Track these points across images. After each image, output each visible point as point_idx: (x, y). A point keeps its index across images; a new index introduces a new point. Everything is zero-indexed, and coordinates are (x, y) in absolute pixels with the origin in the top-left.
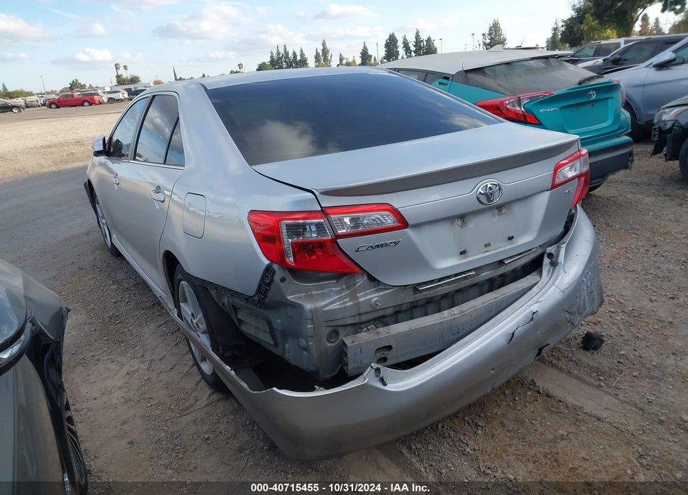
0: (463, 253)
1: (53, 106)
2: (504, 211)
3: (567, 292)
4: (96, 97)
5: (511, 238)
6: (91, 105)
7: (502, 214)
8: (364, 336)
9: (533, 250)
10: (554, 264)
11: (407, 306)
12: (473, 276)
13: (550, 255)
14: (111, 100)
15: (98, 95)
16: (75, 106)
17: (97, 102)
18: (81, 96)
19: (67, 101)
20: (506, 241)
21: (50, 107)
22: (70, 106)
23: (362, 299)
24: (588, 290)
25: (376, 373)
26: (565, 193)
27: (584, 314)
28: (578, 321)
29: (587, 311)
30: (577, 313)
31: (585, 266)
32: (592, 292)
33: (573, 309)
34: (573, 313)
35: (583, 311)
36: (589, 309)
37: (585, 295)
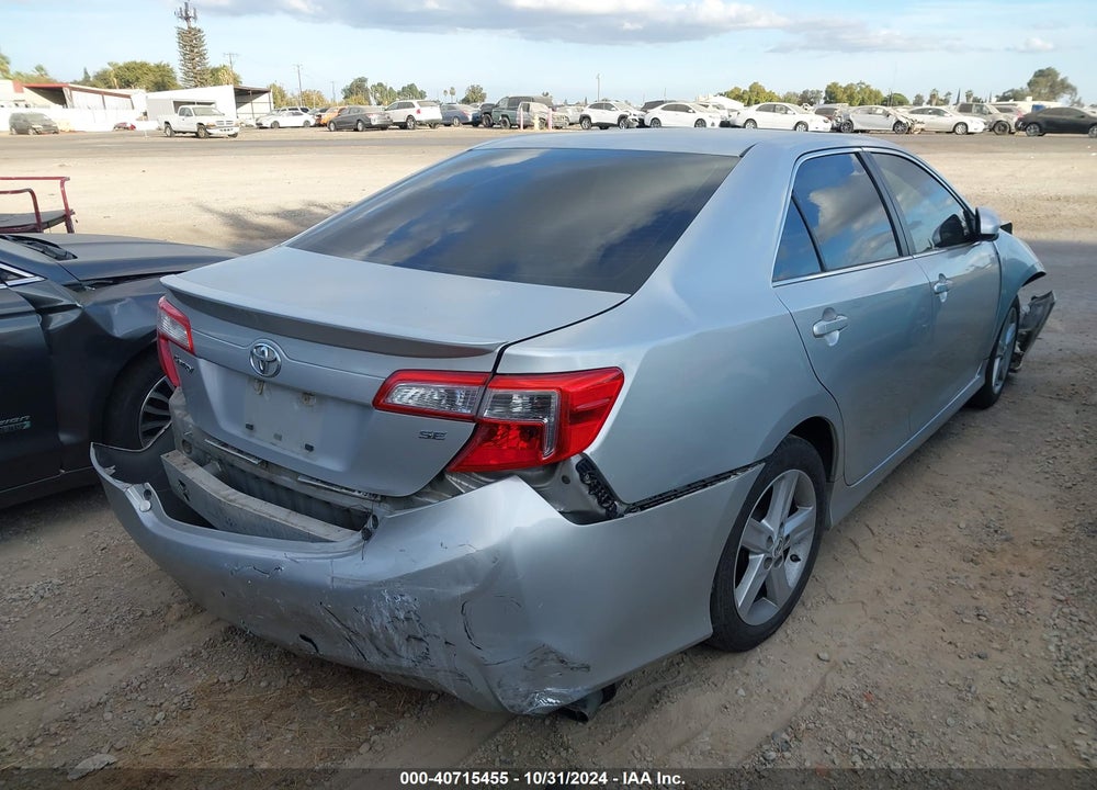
0: (250, 427)
5: (309, 448)
7: (307, 404)
8: (178, 460)
10: (368, 537)
12: (255, 466)
20: (301, 447)
23: (185, 419)
24: (398, 624)
25: (147, 494)
26: (421, 433)
27: (392, 660)
28: (375, 660)
29: (405, 663)
30: (367, 640)
31: (401, 577)
32: (421, 640)
33: (349, 624)
34: (357, 634)
35: (387, 651)
36: (412, 664)
37: (388, 625)
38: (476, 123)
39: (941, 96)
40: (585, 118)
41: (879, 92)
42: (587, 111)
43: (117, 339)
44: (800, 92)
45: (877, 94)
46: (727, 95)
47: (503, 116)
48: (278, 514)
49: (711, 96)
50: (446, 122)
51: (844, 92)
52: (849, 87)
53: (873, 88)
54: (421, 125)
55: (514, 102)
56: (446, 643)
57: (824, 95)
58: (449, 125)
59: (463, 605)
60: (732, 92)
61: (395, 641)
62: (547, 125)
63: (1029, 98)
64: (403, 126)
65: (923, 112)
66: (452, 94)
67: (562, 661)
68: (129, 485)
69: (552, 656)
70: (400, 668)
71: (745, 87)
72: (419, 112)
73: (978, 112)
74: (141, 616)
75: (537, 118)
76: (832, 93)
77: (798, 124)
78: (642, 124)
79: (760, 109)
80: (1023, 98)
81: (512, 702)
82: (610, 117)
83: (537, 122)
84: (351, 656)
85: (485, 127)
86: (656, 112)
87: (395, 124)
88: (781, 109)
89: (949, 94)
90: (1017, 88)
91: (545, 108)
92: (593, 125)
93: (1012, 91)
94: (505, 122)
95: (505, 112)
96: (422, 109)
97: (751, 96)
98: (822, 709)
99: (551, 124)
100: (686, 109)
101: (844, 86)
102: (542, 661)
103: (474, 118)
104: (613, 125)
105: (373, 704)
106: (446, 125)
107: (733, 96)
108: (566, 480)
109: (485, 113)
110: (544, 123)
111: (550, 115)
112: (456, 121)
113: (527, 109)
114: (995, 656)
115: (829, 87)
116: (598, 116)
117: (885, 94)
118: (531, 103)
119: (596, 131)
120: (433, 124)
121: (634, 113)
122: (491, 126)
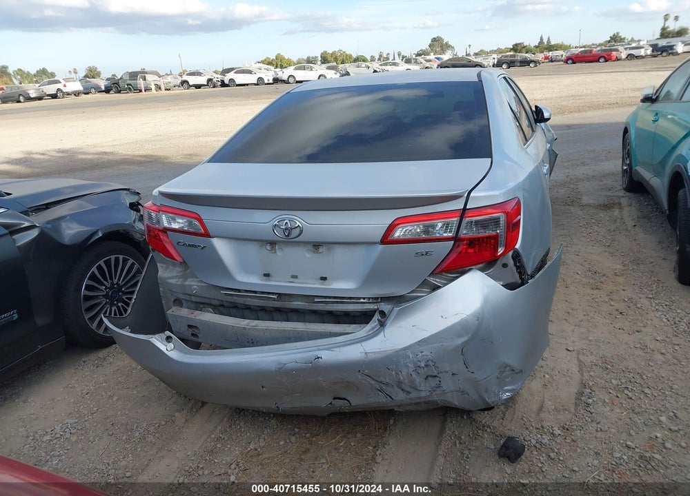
0: (267, 275)
1: (570, 62)
2: (321, 250)
3: (371, 356)
4: (614, 53)
5: (324, 279)
6: (606, 61)
7: (318, 253)
8: (184, 312)
9: (362, 300)
10: (382, 325)
11: (217, 303)
12: (274, 299)
13: (382, 313)
14: (630, 57)
15: (617, 50)
16: (592, 62)
17: (614, 58)
18: (600, 52)
19: (585, 57)
20: (317, 280)
21: (567, 63)
22: (586, 62)
23: (187, 283)
24: (420, 371)
25: (169, 339)
26: (417, 254)
27: (414, 394)
28: (400, 397)
29: (423, 394)
30: (395, 387)
31: (419, 342)
32: (435, 376)
33: (382, 379)
34: (387, 384)
35: (410, 390)
36: (428, 394)
37: (412, 373)
38: (107, 91)
39: (385, 56)
40: (184, 82)
41: (351, 55)
42: (185, 78)
43: (67, 246)
44: (305, 58)
45: (351, 56)
46: (262, 62)
47: (128, 85)
48: (299, 326)
49: (253, 64)
50: (85, 91)
51: (332, 56)
52: (334, 53)
53: (347, 53)
54: (68, 94)
55: (133, 75)
56: (453, 374)
57: (320, 59)
58: (88, 94)
59: (462, 349)
60: (265, 60)
61: (417, 382)
62: (160, 88)
63: (432, 54)
64: (54, 96)
65: (386, 64)
66: (76, 73)
67: (513, 370)
68: (152, 336)
69: (508, 368)
70: (420, 398)
71: (273, 57)
72: (65, 86)
73: (415, 62)
74: (159, 426)
75: (153, 84)
76: (324, 57)
77: (320, 76)
78: (223, 85)
79: (296, 69)
80: (428, 54)
81: (493, 399)
82: (202, 80)
83: (153, 87)
84: (379, 400)
85: (115, 93)
86: (231, 75)
87: (48, 95)
88: (308, 68)
89: (388, 54)
90: (424, 49)
91: (156, 78)
92: (191, 86)
93: (421, 50)
94: (130, 89)
95: (129, 82)
96: (67, 84)
97: (279, 63)
98: (592, 373)
99: (163, 88)
100: (250, 72)
101: (331, 52)
102: (503, 372)
103: (105, 87)
104: (204, 85)
105: (359, 435)
106: (85, 94)
107: (266, 63)
108: (505, 266)
109: (114, 84)
110: (158, 87)
111: (161, 82)
112: (93, 90)
113: (145, 79)
114: (643, 329)
115: (322, 54)
116: (193, 80)
117: (354, 56)
118: (146, 75)
119: (193, 90)
120: (77, 94)
121: (217, 78)
122: (119, 92)
